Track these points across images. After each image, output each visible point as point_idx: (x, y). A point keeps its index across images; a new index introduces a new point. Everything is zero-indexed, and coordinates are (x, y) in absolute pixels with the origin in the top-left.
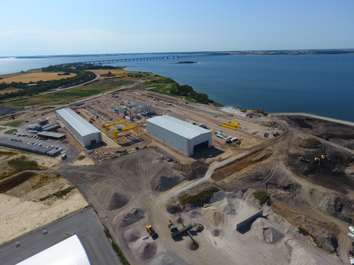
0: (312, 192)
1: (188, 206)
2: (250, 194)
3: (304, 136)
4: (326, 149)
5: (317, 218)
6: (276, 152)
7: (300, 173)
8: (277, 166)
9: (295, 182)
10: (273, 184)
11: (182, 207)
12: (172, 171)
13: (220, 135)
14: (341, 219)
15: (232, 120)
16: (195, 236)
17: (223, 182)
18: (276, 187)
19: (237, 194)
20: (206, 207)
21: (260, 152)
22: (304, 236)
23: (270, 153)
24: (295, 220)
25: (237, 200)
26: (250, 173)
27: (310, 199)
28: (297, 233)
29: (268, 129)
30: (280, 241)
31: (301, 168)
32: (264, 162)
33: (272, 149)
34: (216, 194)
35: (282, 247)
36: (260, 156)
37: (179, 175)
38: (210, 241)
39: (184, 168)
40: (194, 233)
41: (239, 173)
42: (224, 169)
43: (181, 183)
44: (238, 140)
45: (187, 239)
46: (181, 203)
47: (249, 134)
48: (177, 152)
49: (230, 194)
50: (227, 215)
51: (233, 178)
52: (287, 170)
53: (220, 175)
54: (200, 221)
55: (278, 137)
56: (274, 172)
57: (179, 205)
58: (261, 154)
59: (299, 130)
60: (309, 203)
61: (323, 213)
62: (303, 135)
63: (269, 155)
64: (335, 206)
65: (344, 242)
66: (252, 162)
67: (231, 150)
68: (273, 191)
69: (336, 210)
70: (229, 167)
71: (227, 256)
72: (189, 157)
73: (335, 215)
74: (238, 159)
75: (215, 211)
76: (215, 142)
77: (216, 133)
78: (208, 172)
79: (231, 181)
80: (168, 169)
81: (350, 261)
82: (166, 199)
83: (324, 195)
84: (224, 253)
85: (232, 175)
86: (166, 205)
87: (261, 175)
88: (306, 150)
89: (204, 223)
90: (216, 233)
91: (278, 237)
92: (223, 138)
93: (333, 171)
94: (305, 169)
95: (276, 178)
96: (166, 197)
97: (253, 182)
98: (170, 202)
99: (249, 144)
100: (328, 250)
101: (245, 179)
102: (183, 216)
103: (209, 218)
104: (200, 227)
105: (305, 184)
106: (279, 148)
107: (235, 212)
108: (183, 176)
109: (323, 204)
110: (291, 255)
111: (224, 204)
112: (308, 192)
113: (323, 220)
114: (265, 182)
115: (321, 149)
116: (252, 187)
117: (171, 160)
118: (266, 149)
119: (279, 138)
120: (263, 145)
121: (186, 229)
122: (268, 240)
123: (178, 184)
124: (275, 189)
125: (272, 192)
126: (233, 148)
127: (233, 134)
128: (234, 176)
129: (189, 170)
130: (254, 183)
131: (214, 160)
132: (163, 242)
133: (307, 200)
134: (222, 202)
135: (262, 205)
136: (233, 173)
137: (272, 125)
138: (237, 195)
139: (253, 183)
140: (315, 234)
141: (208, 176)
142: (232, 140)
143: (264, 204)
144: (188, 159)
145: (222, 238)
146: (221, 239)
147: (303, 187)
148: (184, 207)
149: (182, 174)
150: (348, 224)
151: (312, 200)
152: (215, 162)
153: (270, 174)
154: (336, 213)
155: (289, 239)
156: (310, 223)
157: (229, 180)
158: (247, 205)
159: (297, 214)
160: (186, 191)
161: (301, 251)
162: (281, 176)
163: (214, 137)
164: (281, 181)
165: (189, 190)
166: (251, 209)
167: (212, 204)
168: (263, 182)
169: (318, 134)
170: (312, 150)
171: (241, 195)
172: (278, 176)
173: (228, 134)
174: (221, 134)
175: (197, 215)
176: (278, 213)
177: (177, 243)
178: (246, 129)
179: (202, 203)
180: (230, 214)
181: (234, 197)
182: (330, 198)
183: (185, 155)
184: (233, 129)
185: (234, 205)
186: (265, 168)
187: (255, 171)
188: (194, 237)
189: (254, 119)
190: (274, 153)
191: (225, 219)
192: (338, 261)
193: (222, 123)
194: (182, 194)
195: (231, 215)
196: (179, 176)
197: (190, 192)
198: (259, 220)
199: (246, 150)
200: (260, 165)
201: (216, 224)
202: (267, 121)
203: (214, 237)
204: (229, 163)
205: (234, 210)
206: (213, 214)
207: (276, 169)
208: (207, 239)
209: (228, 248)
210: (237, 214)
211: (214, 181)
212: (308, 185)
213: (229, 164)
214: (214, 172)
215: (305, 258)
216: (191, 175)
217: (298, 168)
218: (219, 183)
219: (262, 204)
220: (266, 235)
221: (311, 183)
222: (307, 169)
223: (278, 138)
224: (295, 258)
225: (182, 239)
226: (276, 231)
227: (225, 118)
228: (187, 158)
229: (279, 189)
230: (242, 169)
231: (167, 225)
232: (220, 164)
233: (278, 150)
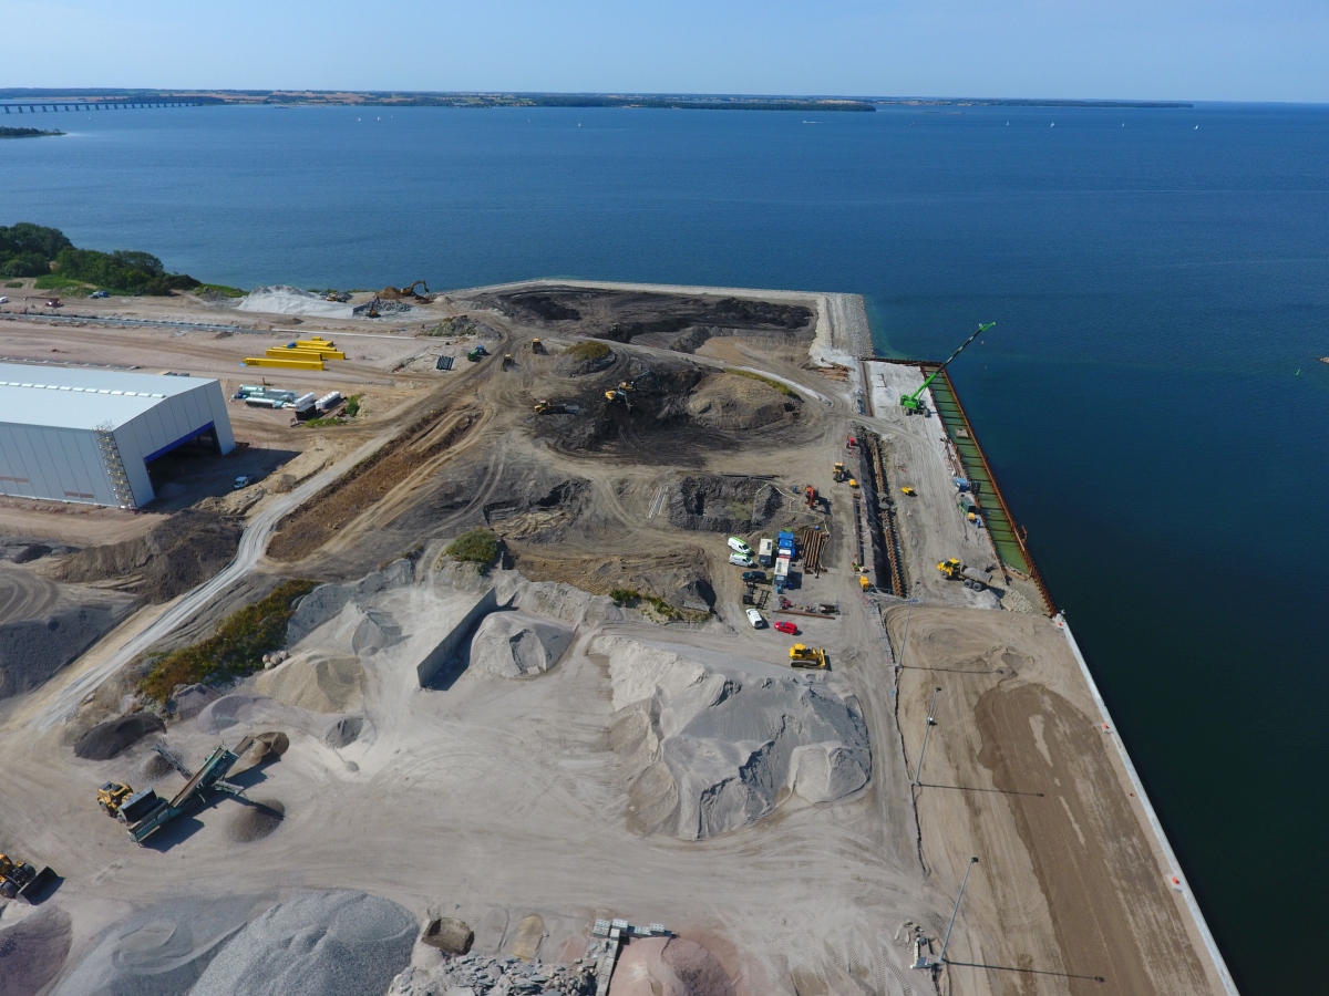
0: (621, 489)
1: (187, 693)
2: (438, 556)
3: (564, 342)
4: (629, 366)
5: (651, 550)
6: (489, 406)
7: (576, 448)
8: (503, 447)
9: (569, 475)
10: (509, 503)
11: (156, 709)
12: (55, 594)
13: (263, 397)
14: (708, 529)
15: (299, 336)
16: (258, 785)
17: (325, 555)
18: (517, 511)
19: (391, 575)
20: (274, 666)
21: (437, 421)
22: (632, 610)
23: (474, 414)
24: (598, 579)
25: (398, 593)
26: (421, 494)
27: (620, 509)
28: (609, 610)
29: (448, 344)
30: (570, 655)
31: (576, 432)
32: (458, 447)
33: (477, 401)
34: (304, 603)
35: (581, 667)
36: (443, 432)
37: (102, 596)
38: (326, 770)
39: (119, 562)
40: (252, 777)
41: (379, 508)
42: (316, 509)
43: (123, 624)
44: (345, 398)
45: (218, 818)
46: (148, 695)
47: (383, 373)
48: (61, 511)
49: (363, 583)
50: (372, 658)
51: (360, 528)
52: (536, 450)
53: (303, 536)
54: (264, 723)
55: (485, 360)
56: (501, 467)
57: (139, 706)
58: (442, 423)
59: (543, 328)
60: (622, 519)
61: (661, 533)
62: (558, 341)
63: (470, 422)
64: (686, 503)
65: (726, 583)
66: (420, 459)
67: (324, 441)
68: (512, 524)
69: (689, 511)
70: (333, 499)
71: (409, 783)
72: (137, 511)
73: (691, 526)
74: (361, 463)
75: (319, 661)
76: (247, 428)
77: (242, 395)
78: (247, 544)
79: (357, 543)
80: (31, 591)
81: (748, 619)
82: (55, 716)
83: (654, 484)
84: (395, 781)
85: (356, 521)
86: (67, 737)
87: (460, 489)
88: (578, 379)
89: (282, 723)
90: (347, 732)
91: (559, 645)
92: (279, 408)
93: (659, 416)
94: (587, 433)
95: (509, 483)
96: (58, 705)
97: (441, 519)
98: (85, 716)
99: (390, 404)
100: (697, 617)
101: (408, 518)
102: (173, 741)
103: (301, 694)
104: (268, 745)
105: (598, 473)
106: (498, 394)
107: (400, 633)
108: (124, 594)
109: (657, 509)
110: (609, 677)
111: (347, 626)
112: (611, 493)
113: (667, 550)
114: (481, 505)
115: (618, 368)
116: (439, 535)
117: (36, 551)
118: (456, 405)
119: (490, 363)
120: (441, 398)
121: (203, 780)
122: (533, 670)
123: (111, 634)
124: (515, 516)
125: (509, 527)
126: (334, 431)
127: (320, 384)
128: (363, 521)
129: (150, 557)
130: (445, 520)
131: (264, 492)
132: (99, 883)
133: (615, 512)
134: (339, 622)
135: (488, 576)
136: (357, 514)
137: (454, 327)
138: (390, 578)
139: (440, 523)
140: (656, 592)
141: (251, 556)
142: (320, 404)
143: (492, 570)
144: (133, 522)
145: (376, 739)
146: (372, 744)
147: (595, 482)
148: (170, 706)
149: (115, 588)
150: (723, 535)
151: (627, 510)
152: (266, 497)
153: (488, 477)
154: (692, 518)
155: (594, 637)
156: (636, 568)
157: (348, 539)
158: (437, 595)
159: (597, 561)
160: (162, 642)
161: (633, 651)
162: (526, 472)
163: (237, 412)
164: (528, 488)
165: (178, 634)
166: (452, 602)
167: (298, 646)
168: (472, 508)
169: (598, 331)
170: (593, 377)
171: (406, 571)
172: (514, 474)
173: (298, 387)
174: (268, 395)
175: (241, 710)
176: (543, 580)
177: (177, 850)
178: (368, 357)
179: (251, 656)
180: (382, 647)
181: (382, 588)
182: (670, 489)
183: (112, 511)
184: (314, 366)
185: (389, 615)
186: (466, 464)
187: (435, 483)
188: (256, 793)
189: (387, 318)
190: (487, 413)
191: (368, 672)
192: (725, 633)
193: (258, 356)
194: (140, 661)
195: (386, 652)
196: (104, 599)
197: (181, 639)
198: (489, 622)
199: (386, 424)
200: (449, 459)
201: (337, 703)
202: (435, 317)
203: (338, 750)
204: (331, 485)
205: (396, 630)
206: (313, 674)
207: (503, 458)
208: (314, 768)
209: (408, 759)
210: (409, 636)
211: (281, 565)
212: (608, 473)
213: (333, 489)
214: (276, 533)
215: (647, 662)
216: (166, 575)
217: (568, 436)
218: (306, 564)
219: (485, 572)
220: (524, 656)
221: (613, 466)
222: (592, 430)
223: (488, 365)
224: (621, 677)
225: (200, 825)
226: (549, 629)
227: (270, 332)
228: (129, 520)
229: (527, 511)
230: (385, 490)
231: (101, 812)
232: (295, 498)
233: (496, 400)
